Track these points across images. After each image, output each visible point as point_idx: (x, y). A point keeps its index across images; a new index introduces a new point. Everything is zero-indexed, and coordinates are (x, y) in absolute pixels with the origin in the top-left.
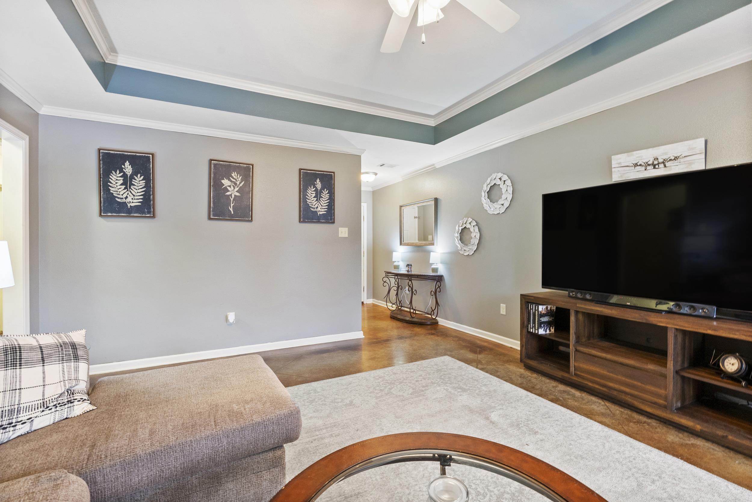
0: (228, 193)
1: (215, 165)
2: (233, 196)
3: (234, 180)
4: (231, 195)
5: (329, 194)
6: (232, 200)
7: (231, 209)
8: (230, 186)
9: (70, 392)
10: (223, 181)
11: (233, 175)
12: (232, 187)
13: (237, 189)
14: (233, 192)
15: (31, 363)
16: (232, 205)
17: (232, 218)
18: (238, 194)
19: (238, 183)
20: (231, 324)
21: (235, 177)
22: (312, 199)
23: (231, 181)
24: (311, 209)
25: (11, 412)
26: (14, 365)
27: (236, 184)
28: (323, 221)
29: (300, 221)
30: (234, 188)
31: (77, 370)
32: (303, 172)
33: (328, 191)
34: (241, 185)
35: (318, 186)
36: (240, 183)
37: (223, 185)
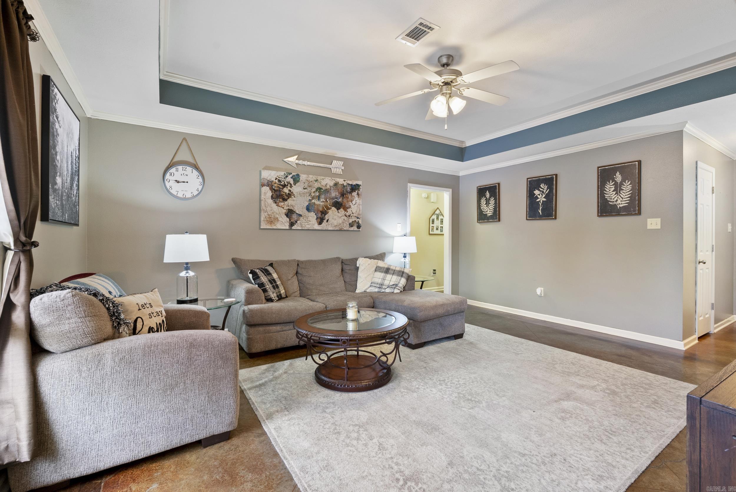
0: (538, 200)
1: (530, 181)
2: (541, 202)
3: (542, 190)
4: (540, 201)
5: (631, 185)
6: (540, 204)
7: (540, 212)
8: (539, 195)
9: (397, 285)
10: (535, 192)
11: (541, 186)
12: (541, 195)
13: (544, 196)
14: (541, 198)
15: (390, 274)
16: (540, 208)
17: (541, 218)
18: (544, 200)
19: (545, 191)
20: (540, 296)
21: (542, 187)
22: (611, 193)
23: (540, 191)
24: (609, 203)
25: (382, 284)
26: (386, 273)
27: (543, 192)
28: (624, 213)
29: (598, 216)
30: (542, 196)
31: (400, 280)
32: (600, 169)
33: (629, 182)
34: (547, 192)
35: (617, 179)
36: (546, 191)
37: (535, 194)
